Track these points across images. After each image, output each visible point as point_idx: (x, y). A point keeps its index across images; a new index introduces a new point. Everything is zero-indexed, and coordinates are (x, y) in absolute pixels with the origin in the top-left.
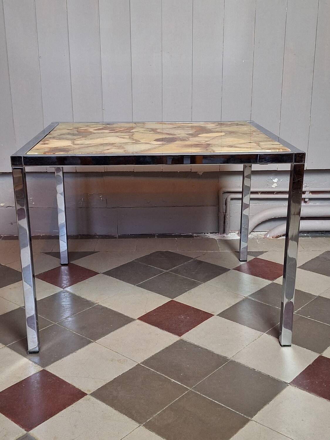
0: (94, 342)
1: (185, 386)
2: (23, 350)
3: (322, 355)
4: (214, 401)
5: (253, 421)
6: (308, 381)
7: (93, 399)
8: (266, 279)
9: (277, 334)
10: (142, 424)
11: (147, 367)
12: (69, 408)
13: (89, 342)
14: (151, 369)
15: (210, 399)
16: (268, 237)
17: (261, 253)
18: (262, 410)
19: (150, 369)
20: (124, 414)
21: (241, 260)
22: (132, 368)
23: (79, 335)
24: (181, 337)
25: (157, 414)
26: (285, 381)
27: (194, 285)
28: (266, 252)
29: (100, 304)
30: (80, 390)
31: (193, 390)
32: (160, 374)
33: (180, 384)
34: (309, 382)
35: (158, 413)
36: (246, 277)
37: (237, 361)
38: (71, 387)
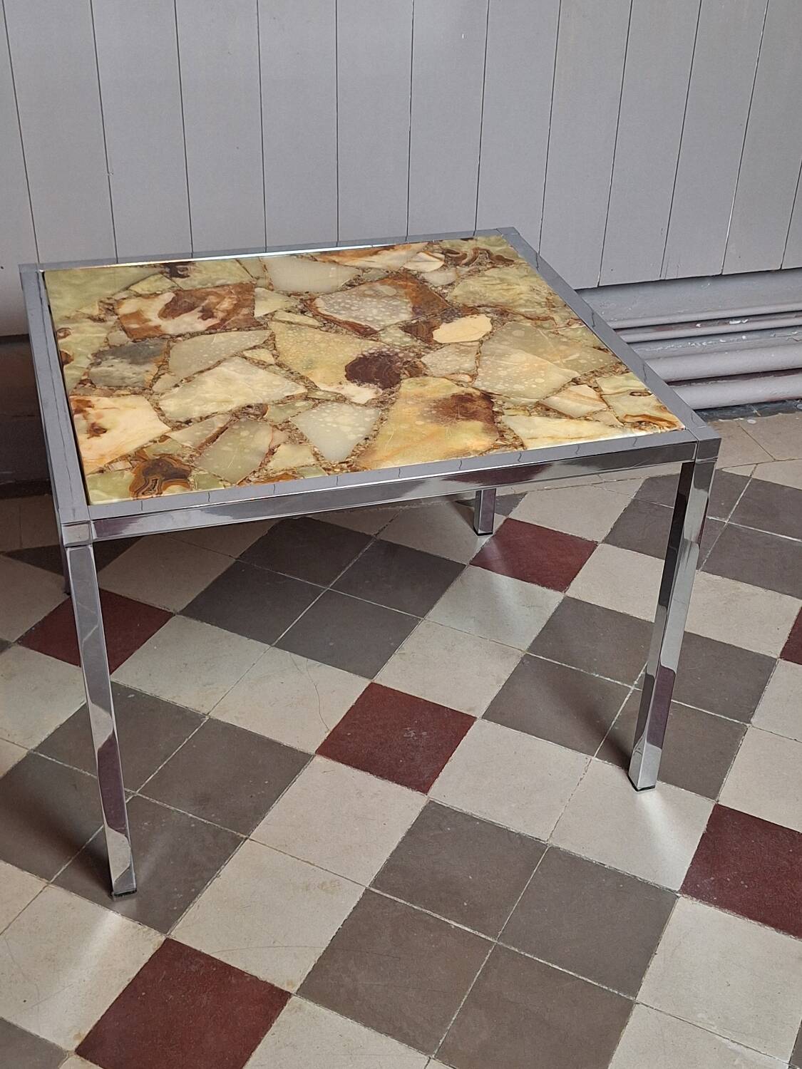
0: (246, 839)
1: (483, 936)
2: (104, 894)
3: (719, 803)
4: (550, 964)
5: (641, 1005)
6: (712, 878)
7: (309, 1006)
8: (548, 587)
9: (623, 759)
10: (433, 1053)
11: (388, 896)
12: (268, 1040)
13: (237, 842)
14: (399, 900)
15: (542, 961)
17: (515, 500)
18: (650, 970)
19: (395, 899)
20: (388, 1034)
21: (480, 532)
22: (356, 902)
23: (205, 821)
24: (429, 794)
25: (452, 1022)
26: (668, 887)
27: (404, 629)
28: (523, 495)
29: (214, 715)
30: (272, 986)
31: (501, 943)
32: (420, 909)
33: (469, 930)
34: (713, 880)
35: (454, 1019)
36: (506, 585)
37: (562, 846)
38: (248, 979)
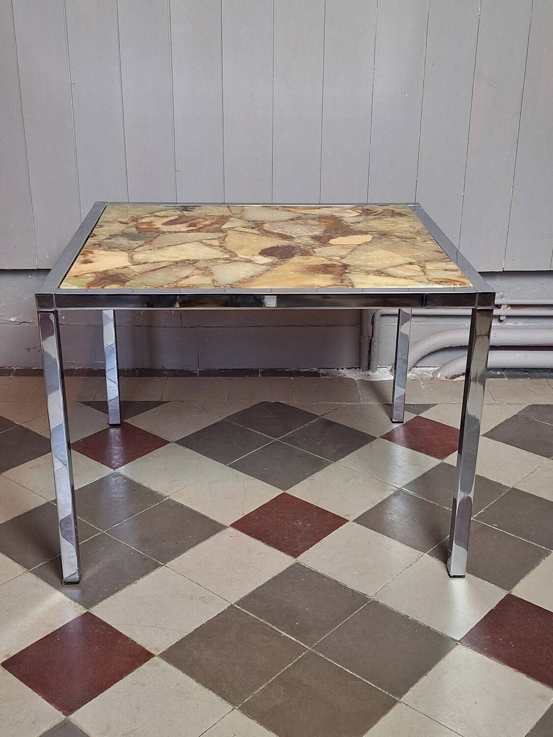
0: (163, 565)
1: (302, 644)
2: (56, 579)
3: (511, 593)
4: (344, 669)
5: (402, 704)
6: (488, 637)
7: (164, 664)
8: (431, 456)
9: (444, 555)
10: (237, 706)
11: (245, 611)
12: (128, 678)
13: (157, 566)
14: (251, 614)
15: (339, 666)
16: (439, 376)
17: (426, 407)
18: (417, 684)
19: (249, 613)
20: (210, 689)
21: (394, 420)
22: (221, 611)
23: (141, 552)
24: (297, 558)
25: (259, 690)
26: (452, 637)
27: (318, 466)
28: (434, 405)
29: (172, 497)
30: (144, 649)
31: (313, 650)
32: (264, 621)
33: (293, 639)
34: (489, 639)
35: (261, 688)
36: (401, 452)
37: (381, 601)
38: (130, 642)
